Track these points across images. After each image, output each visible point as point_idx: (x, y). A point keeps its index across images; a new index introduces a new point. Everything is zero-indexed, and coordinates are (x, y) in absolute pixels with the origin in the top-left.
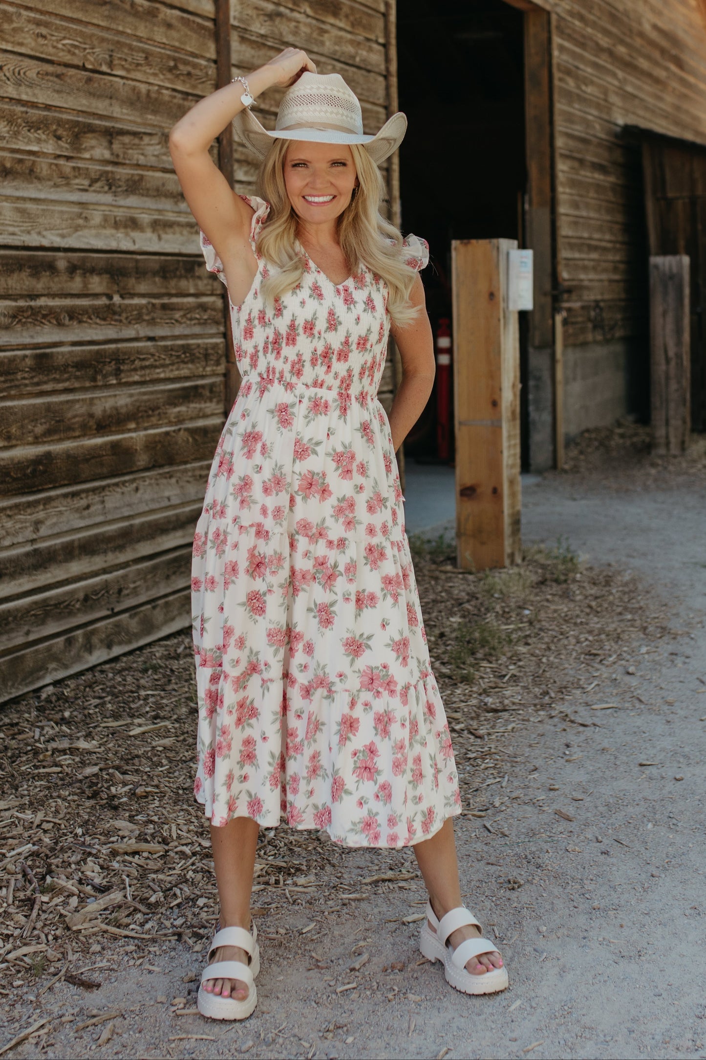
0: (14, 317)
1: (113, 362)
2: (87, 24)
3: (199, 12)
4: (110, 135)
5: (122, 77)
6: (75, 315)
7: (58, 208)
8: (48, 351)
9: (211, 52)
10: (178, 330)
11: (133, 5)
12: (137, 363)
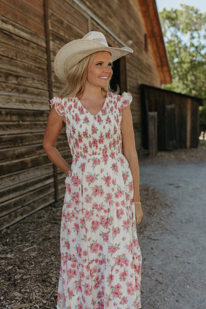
1: (20, 140)
3: (42, 45)
4: (17, 77)
5: (20, 61)
6: (8, 127)
7: (2, 97)
9: (45, 57)
10: (39, 130)
11: (22, 41)
12: (27, 140)
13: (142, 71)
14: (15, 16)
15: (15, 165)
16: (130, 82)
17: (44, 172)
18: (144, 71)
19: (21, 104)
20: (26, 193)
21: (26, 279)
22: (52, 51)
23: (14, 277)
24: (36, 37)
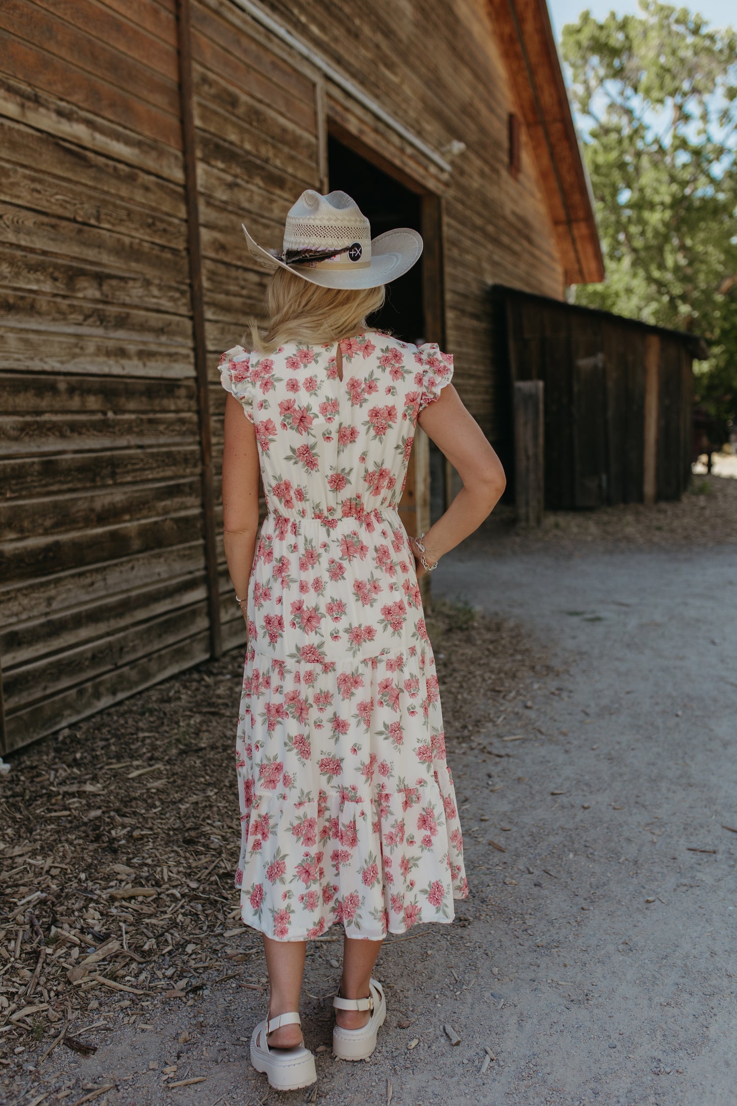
0: (22, 430)
1: (109, 468)
2: (77, 183)
3: (172, 178)
4: (100, 278)
5: (109, 230)
6: (76, 428)
7: (57, 339)
8: (53, 458)
9: (183, 213)
10: (162, 440)
11: (115, 169)
12: (130, 467)
13: (496, 241)
14: (94, 94)
15: (95, 542)
16: (455, 279)
17: (178, 567)
18: (505, 240)
19: (111, 362)
20: (126, 628)
21: (141, 839)
22: (202, 194)
23: (109, 832)
24: (154, 154)
